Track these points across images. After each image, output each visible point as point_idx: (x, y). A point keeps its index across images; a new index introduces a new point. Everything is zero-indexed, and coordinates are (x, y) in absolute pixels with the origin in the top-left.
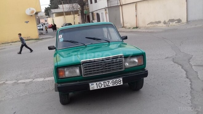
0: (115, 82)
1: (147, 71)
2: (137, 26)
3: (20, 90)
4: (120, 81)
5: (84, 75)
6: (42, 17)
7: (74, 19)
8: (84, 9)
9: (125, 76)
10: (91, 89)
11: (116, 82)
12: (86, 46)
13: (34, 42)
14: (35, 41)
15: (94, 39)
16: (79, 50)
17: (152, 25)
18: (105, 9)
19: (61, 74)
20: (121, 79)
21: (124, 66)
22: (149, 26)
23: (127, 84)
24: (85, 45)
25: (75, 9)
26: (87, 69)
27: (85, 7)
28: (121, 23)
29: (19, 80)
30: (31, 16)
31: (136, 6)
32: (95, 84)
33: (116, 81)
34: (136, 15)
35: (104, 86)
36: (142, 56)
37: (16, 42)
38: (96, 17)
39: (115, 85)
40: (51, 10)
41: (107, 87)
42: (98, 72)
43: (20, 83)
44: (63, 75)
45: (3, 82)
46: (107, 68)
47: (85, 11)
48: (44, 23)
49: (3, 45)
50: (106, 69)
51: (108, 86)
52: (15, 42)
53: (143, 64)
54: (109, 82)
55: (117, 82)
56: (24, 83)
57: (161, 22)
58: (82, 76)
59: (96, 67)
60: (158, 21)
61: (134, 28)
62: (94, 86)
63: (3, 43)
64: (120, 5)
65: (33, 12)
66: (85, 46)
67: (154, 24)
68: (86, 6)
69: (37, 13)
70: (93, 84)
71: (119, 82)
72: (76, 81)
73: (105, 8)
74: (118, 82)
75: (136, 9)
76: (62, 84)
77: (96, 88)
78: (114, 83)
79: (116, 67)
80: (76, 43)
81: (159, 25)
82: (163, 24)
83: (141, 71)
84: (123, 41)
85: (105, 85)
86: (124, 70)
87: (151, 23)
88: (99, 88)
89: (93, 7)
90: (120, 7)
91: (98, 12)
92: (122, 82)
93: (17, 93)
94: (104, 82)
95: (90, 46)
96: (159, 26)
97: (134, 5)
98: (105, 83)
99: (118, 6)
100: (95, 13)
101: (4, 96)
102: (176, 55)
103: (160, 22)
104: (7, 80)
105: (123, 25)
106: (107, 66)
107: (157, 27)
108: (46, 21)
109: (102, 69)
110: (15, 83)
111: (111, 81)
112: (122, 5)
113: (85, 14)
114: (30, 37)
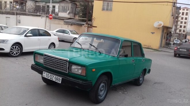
4: (60, 80)
10: (43, 76)
11: (57, 79)
13: (151, 51)
14: (153, 51)
21: (68, 70)
26: (45, 61)
32: (46, 73)
41: (51, 79)
46: (56, 66)
65: (160, 25)
86: (67, 73)
94: (51, 75)
111: (54, 76)
114: (151, 46)
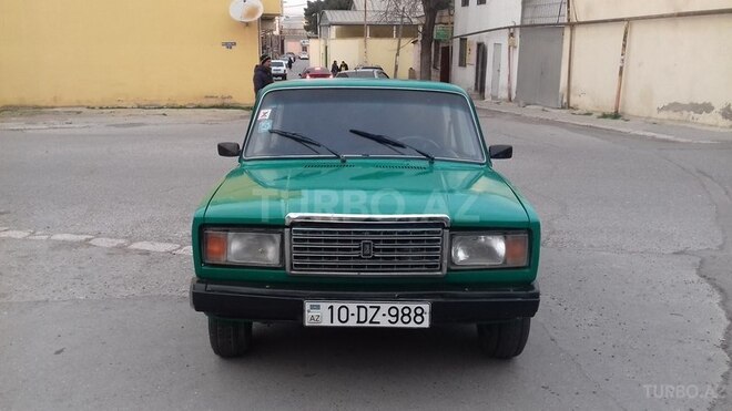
0: (401, 315)
1: (537, 295)
2: (617, 112)
3: (121, 277)
4: (421, 315)
5: (292, 269)
6: (294, 35)
7: (398, 55)
8: (437, 21)
9: (442, 296)
10: (307, 323)
11: (404, 315)
12: (344, 161)
15: (380, 140)
16: (320, 172)
17: (676, 116)
18: (511, 30)
19: (214, 248)
20: (426, 307)
21: (445, 261)
22: (664, 115)
23: (474, 327)
24: (338, 157)
25: (406, 20)
26: (305, 249)
27: (441, 16)
28: (561, 90)
29: (135, 241)
30: (247, 24)
31: (626, 33)
32: (325, 305)
33: (406, 311)
34: (621, 68)
35: (358, 322)
36: (525, 233)
37: (185, 108)
38: (472, 57)
39: (400, 324)
40: (326, 12)
41: (367, 324)
42: (344, 266)
43: (137, 250)
44: (220, 253)
45: (83, 237)
46: (379, 258)
47: (438, 29)
48: (296, 53)
49: (142, 112)
50: (374, 258)
51: (371, 322)
52: (181, 107)
53: (524, 263)
54: (379, 308)
55: (408, 315)
56: (147, 253)
57: (713, 108)
58: (284, 268)
59: (337, 245)
60: (700, 102)
61: (605, 116)
62: (319, 314)
63: (143, 103)
64: (566, 21)
65: (252, 12)
66: (339, 161)
67: (685, 113)
68: (446, 12)
69: (267, 19)
70: (318, 307)
71: (417, 315)
72: (260, 283)
73: (509, 28)
74: (412, 315)
75: (624, 46)
76: (210, 287)
77: (326, 322)
78: (397, 315)
79: (413, 258)
80: (313, 146)
81: (705, 118)
82: (720, 117)
83: (512, 292)
84: (489, 164)
85: (362, 319)
86: (446, 276)
87: (675, 107)
88: (337, 323)
89: (468, 20)
90: (567, 32)
91: (483, 38)
92: (427, 317)
93: (109, 283)
94: (359, 307)
95: (358, 164)
96: (703, 124)
97: (620, 29)
98: (362, 310)
99: (558, 27)
100: (473, 41)
101: (65, 288)
102: (721, 248)
103: (708, 108)
104: (98, 235)
105: (565, 100)
106: (378, 250)
107: (694, 126)
108: (305, 49)
109: (360, 258)
110: (120, 247)
111: (385, 307)
112: (572, 25)
113: (437, 42)
114: (230, 97)
